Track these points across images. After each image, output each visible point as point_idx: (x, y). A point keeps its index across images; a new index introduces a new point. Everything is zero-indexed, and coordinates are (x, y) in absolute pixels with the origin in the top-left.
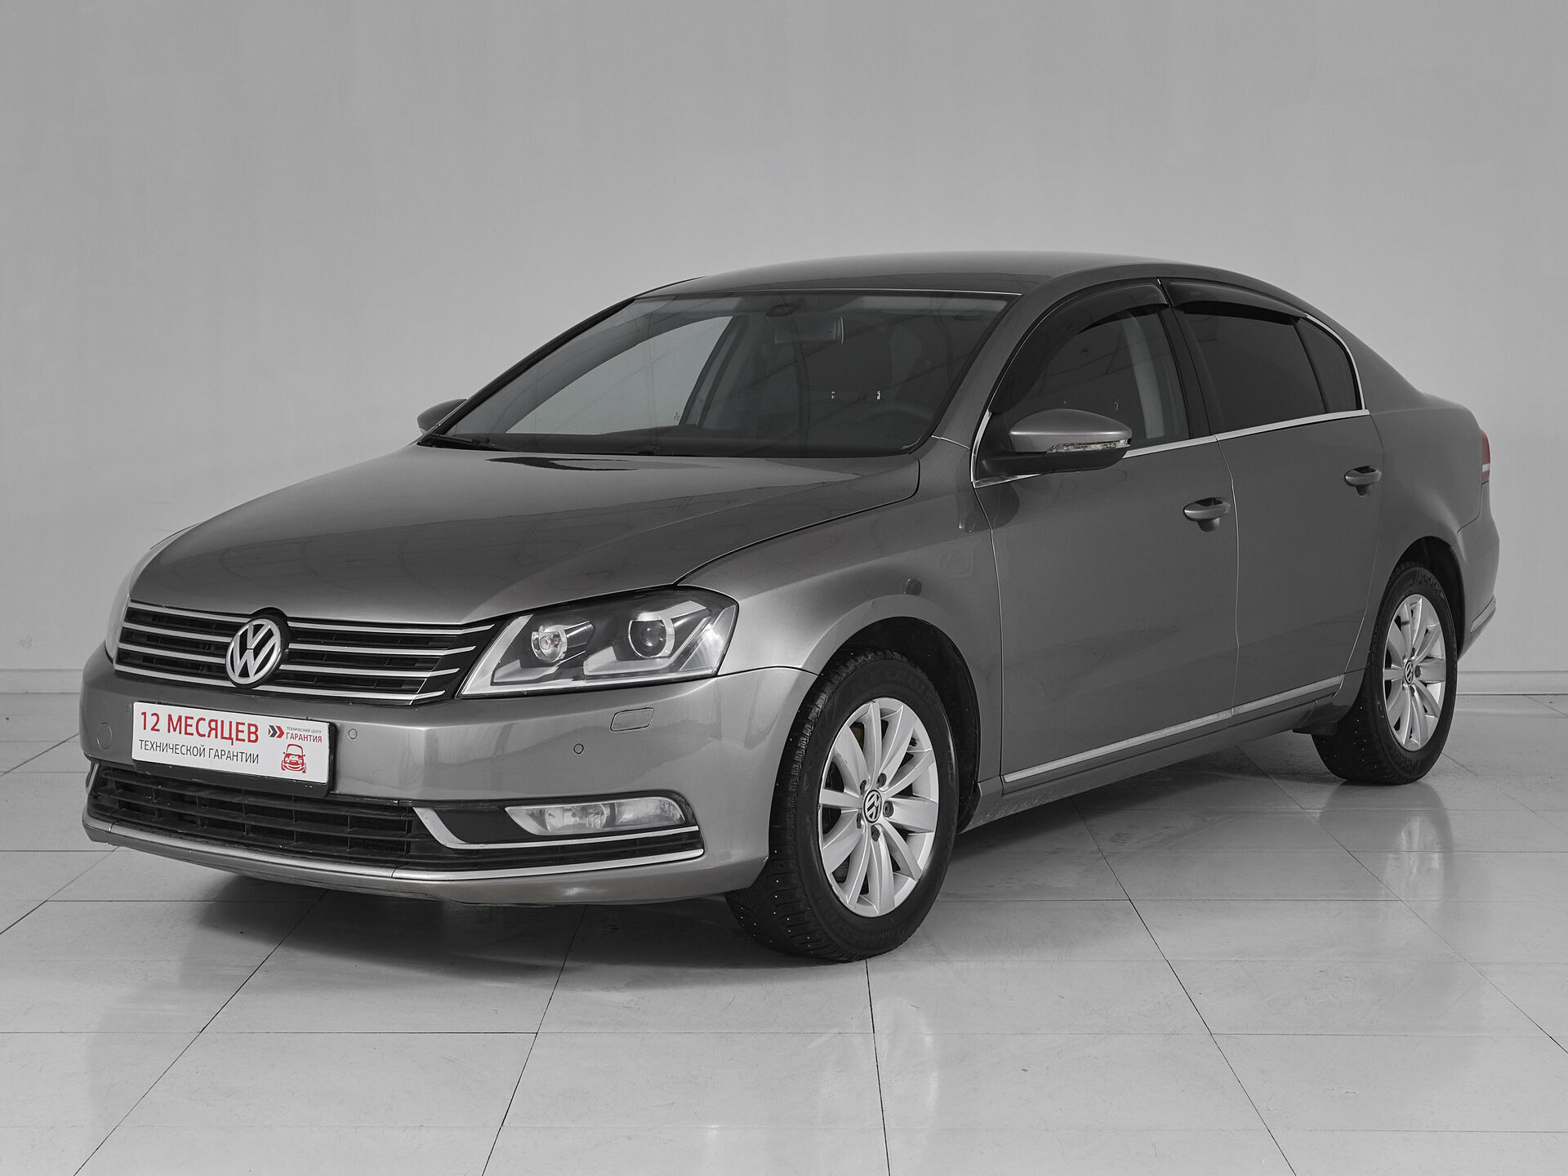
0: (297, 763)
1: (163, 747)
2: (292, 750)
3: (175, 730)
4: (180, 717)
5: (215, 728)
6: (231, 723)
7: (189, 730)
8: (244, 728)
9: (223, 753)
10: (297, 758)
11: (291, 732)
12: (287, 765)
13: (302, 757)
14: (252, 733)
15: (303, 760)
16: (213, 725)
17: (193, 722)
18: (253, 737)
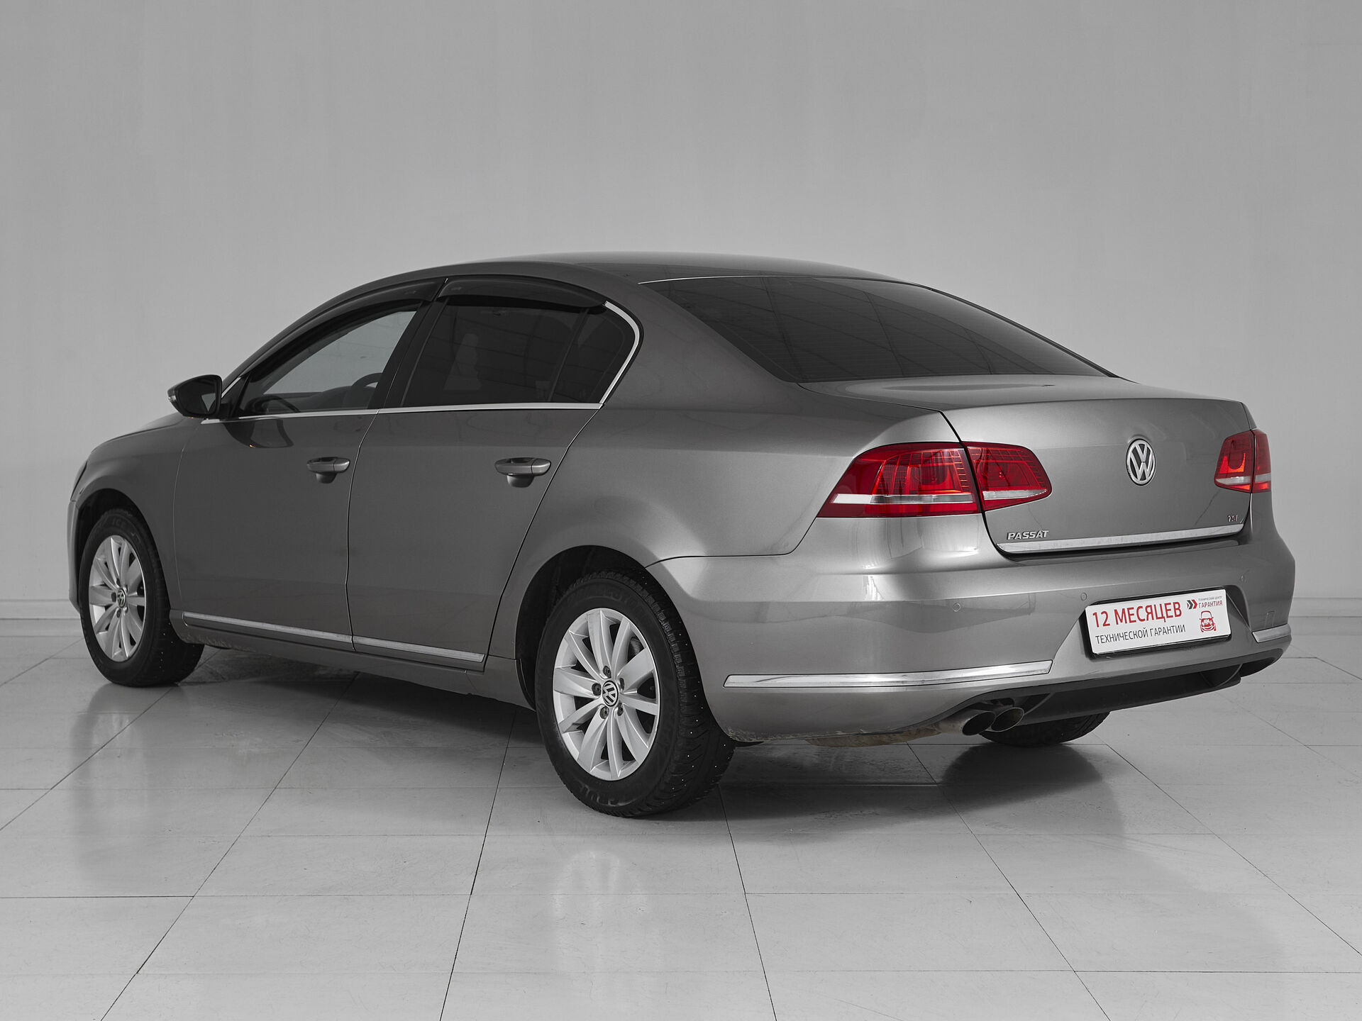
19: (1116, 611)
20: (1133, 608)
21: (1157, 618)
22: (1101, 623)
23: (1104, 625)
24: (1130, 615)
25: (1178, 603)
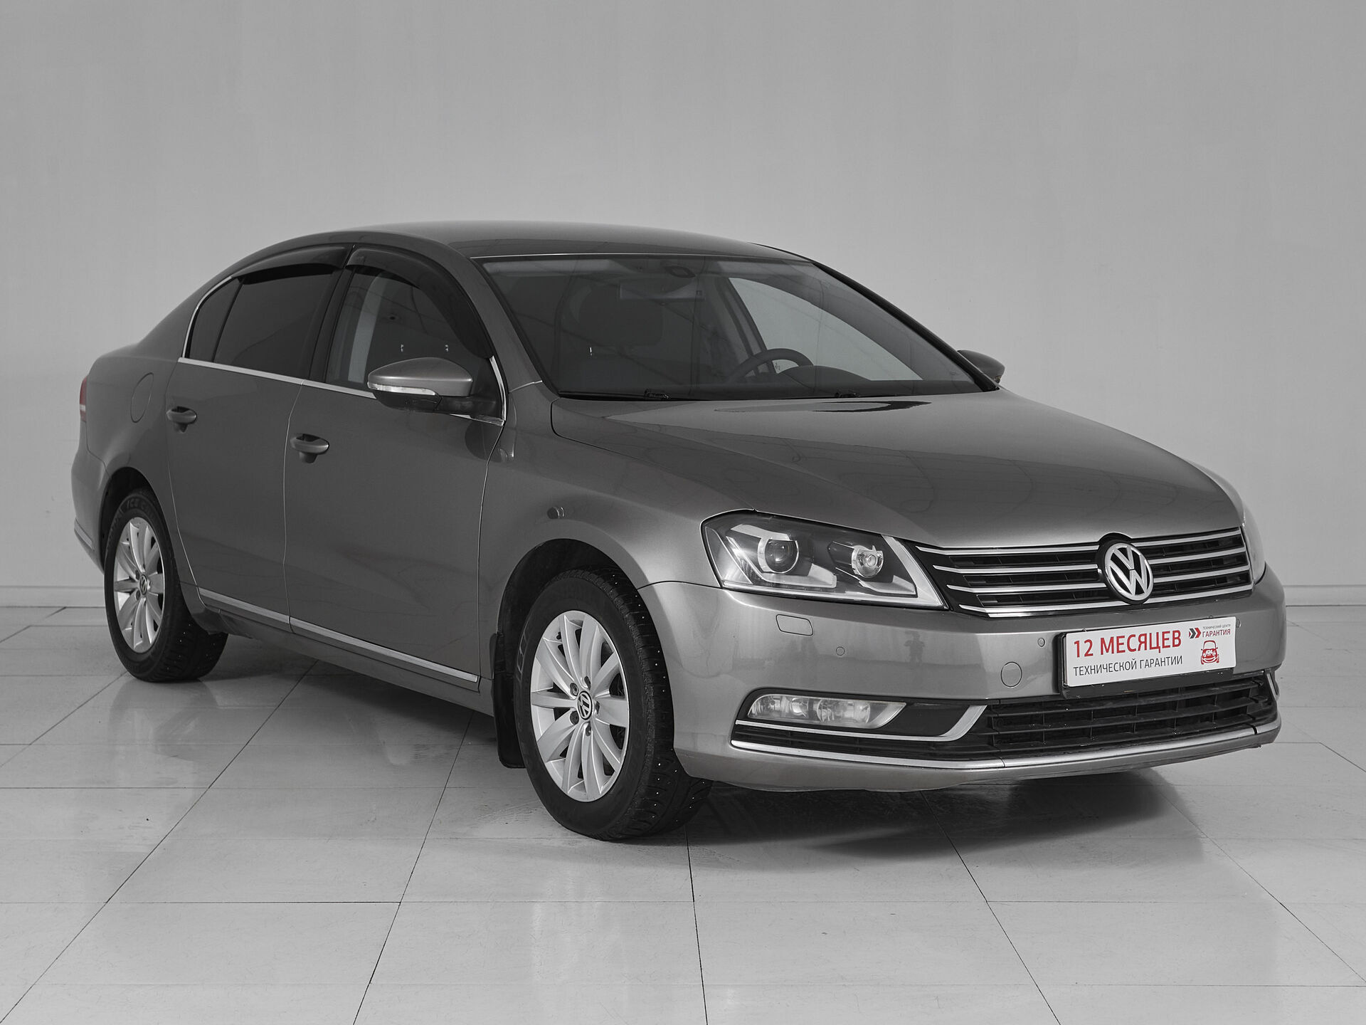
0: (1212, 656)
1: (1097, 669)
2: (1207, 646)
3: (1107, 651)
4: (1112, 638)
5: (1144, 641)
6: (1157, 633)
7: (1121, 648)
8: (1170, 636)
9: (1152, 661)
10: (1211, 652)
11: (1206, 631)
12: (1204, 659)
13: (1215, 650)
14: (1176, 638)
15: (1216, 652)
16: (1143, 639)
17: (1124, 641)
18: (1177, 642)
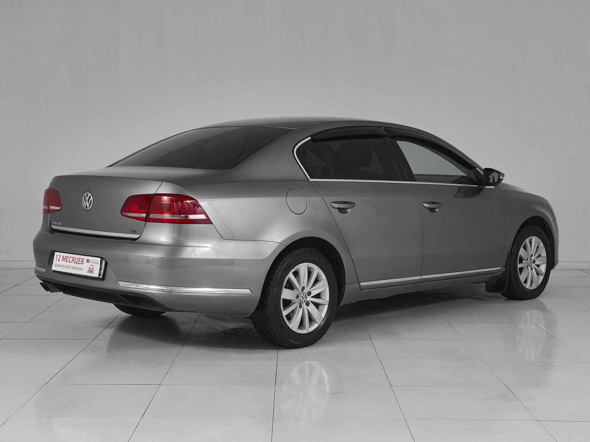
19: (63, 256)
20: (68, 257)
21: (75, 263)
22: (57, 260)
23: (58, 260)
24: (67, 259)
25: (83, 259)
